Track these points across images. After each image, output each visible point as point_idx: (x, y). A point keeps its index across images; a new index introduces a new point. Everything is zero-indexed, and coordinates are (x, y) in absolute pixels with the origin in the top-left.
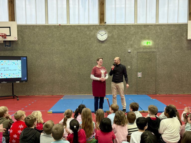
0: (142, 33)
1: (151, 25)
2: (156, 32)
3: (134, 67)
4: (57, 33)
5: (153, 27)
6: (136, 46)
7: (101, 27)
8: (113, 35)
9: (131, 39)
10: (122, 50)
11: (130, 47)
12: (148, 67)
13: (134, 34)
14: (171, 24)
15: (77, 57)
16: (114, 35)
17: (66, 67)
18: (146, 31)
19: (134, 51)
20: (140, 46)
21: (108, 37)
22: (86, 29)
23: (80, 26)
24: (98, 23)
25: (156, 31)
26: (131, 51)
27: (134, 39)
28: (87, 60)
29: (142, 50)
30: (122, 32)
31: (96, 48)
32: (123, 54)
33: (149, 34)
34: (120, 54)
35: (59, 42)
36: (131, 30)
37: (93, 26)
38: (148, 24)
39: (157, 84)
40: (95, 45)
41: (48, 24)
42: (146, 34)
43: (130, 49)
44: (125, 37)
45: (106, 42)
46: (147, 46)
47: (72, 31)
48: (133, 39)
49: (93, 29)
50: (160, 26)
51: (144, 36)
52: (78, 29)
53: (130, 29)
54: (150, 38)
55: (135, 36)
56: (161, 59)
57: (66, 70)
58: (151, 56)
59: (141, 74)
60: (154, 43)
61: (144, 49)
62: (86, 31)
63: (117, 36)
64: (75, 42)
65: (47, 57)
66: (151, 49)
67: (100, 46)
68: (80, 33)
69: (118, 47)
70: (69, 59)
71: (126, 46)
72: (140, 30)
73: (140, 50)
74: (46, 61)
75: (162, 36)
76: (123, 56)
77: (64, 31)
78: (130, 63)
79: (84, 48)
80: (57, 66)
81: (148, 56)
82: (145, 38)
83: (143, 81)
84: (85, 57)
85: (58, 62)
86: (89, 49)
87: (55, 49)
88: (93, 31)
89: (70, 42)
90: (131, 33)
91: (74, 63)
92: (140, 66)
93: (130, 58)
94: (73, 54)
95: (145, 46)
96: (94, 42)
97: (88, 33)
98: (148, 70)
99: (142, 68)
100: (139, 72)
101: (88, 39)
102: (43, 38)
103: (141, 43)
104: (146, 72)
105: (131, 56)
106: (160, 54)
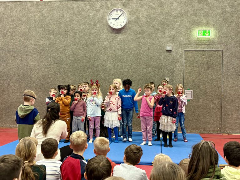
0: (194, 14)
2: (223, 13)
4: (36, 15)
6: (182, 39)
7: (116, 3)
8: (137, 18)
9: (173, 25)
10: (154, 46)
11: (171, 41)
12: (206, 80)
13: (178, 16)
15: (70, 60)
16: (140, 18)
17: (50, 78)
18: (202, 9)
19: (178, 49)
21: (129, 22)
22: (88, 7)
25: (223, 9)
26: (172, 48)
27: (179, 26)
28: (88, 65)
29: (194, 47)
30: (156, 12)
31: (105, 43)
32: (157, 55)
33: (208, 16)
34: (151, 53)
36: (172, 7)
37: (102, 1)
39: (223, 114)
40: (105, 37)
42: (203, 15)
43: (171, 44)
44: (162, 21)
45: (125, 32)
46: (205, 40)
47: (62, 11)
48: (176, 26)
51: (198, 20)
52: (73, 8)
54: (210, 24)
55: (181, 20)
56: (231, 64)
57: (50, 83)
58: (212, 59)
59: (190, 93)
60: (219, 33)
61: (197, 45)
62: (87, 11)
63: (145, 19)
64: (68, 31)
65: (17, 59)
66: (212, 44)
67: (113, 39)
68: (76, 14)
69: (147, 42)
70: (56, 62)
71: (162, 39)
72: (190, 9)
73: (191, 48)
74: (15, 65)
75: (234, 19)
76: (157, 59)
77: (48, 11)
78: (169, 72)
79: (84, 42)
80: (34, 75)
81: (206, 58)
82: (201, 24)
83: (194, 107)
84: (86, 59)
85: (36, 68)
86: (93, 45)
87: (31, 44)
88: (100, 10)
89: (58, 31)
90: (172, 13)
91: (66, 70)
92: (189, 78)
93: (170, 61)
94: (63, 53)
95: (199, 39)
96: (103, 32)
97: (90, 14)
98: (206, 87)
99: (193, 81)
100: (188, 90)
101: (91, 25)
102: (11, 25)
103: (193, 33)
104: (202, 90)
105: (172, 59)
106: (229, 55)
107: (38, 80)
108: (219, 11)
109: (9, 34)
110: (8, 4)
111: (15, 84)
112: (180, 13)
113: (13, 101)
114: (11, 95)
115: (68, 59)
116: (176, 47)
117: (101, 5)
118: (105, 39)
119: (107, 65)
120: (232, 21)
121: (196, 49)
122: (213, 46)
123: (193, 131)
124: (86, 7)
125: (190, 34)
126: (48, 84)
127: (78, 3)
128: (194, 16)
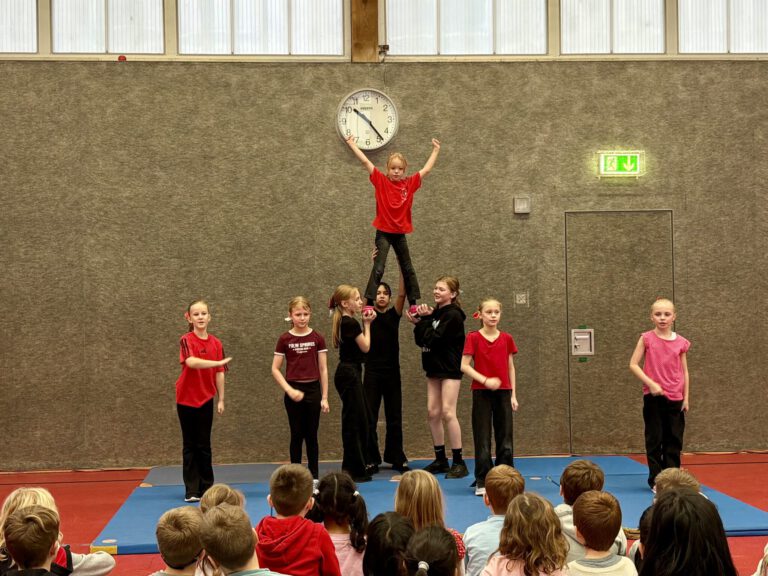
0: (590, 109)
1: (641, 64)
2: (669, 103)
3: (548, 299)
4: (107, 105)
5: (648, 73)
6: (557, 180)
7: (361, 73)
8: (426, 116)
9: (531, 140)
10: (479, 200)
11: (526, 186)
12: (630, 298)
13: (543, 114)
14: (747, 58)
15: (221, 245)
16: (434, 119)
17: (157, 303)
18: (611, 94)
19: (548, 209)
20: (578, 182)
21: (401, 130)
22: (275, 84)
23: (241, 65)
24: (340, 53)
25: (667, 94)
26: (532, 208)
27: (549, 142)
28: (279, 259)
29: (591, 203)
30: (480, 102)
31: (331, 193)
32: (486, 225)
33: (627, 114)
34: (471, 222)
35: (116, 159)
36: (527, 89)
37: (317, 65)
38: (622, 58)
40: (328, 173)
41: (52, 53)
42: (613, 111)
43: (526, 195)
44: (497, 127)
46: (621, 182)
47: (194, 94)
48: (539, 140)
49: (317, 82)
50: (689, 68)
51: (600, 125)
52: (227, 85)
53: (525, 84)
54: (635, 137)
55: (554, 126)
56: (696, 251)
57: (157, 321)
58: (644, 237)
59: (588, 337)
60: (660, 162)
61: (601, 198)
62: (274, 95)
63: (448, 123)
64: (213, 158)
65: (43, 247)
66: (642, 195)
67: (354, 179)
68: (238, 103)
69: (457, 187)
70: (176, 254)
71: (500, 180)
72: (576, 93)
73: (582, 204)
74: (37, 266)
75: (698, 123)
76: (487, 239)
77: (146, 94)
78: (524, 278)
79: (266, 191)
80: (102, 297)
81: (628, 234)
82: (610, 136)
83: (600, 378)
84: (272, 241)
85: (111, 272)
86: (294, 198)
87: (91, 197)
88: (313, 94)
89: (181, 156)
90: (528, 105)
91: (208, 277)
92: (582, 294)
93: (526, 246)
94: (199, 224)
95: (606, 180)
96: (324, 159)
97: (284, 106)
98: (629, 317)
99: (593, 303)
100: (580, 328)
101: (287, 137)
102: (19, 135)
103: (587, 163)
104: (620, 327)
105: (532, 237)
106: (690, 224)
107: (116, 312)
108: (659, 100)
109: (13, 165)
110: (9, 69)
111: (40, 327)
112: (548, 105)
113: (33, 381)
114: (25, 364)
115: (216, 242)
116: (541, 203)
117: (318, 78)
118: (330, 180)
119: (339, 259)
120: (694, 130)
121: (597, 209)
122: (644, 201)
123: (599, 449)
124: (269, 83)
125: (581, 167)
126: (150, 322)
127: (243, 71)
128: (590, 114)
